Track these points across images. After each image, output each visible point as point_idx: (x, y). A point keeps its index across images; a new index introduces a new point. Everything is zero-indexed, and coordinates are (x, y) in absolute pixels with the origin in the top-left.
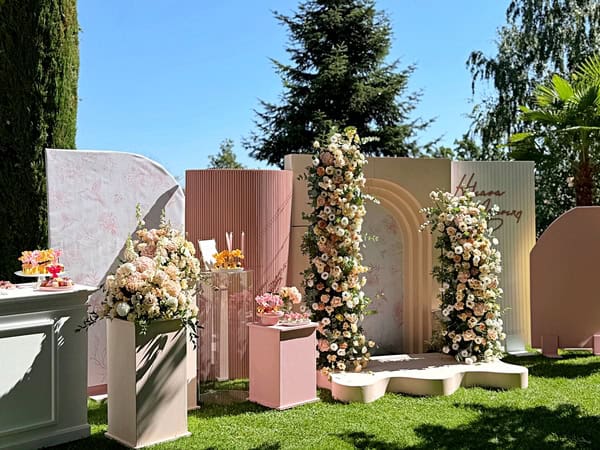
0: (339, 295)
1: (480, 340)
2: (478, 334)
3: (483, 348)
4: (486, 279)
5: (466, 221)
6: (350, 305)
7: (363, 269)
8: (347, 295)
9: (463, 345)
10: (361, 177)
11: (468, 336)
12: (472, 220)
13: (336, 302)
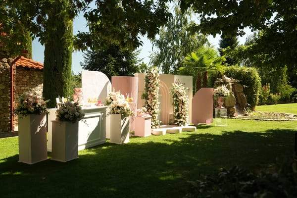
0: (154, 109)
1: (184, 121)
2: (184, 119)
3: (184, 123)
4: (186, 106)
5: (181, 91)
6: (156, 112)
7: (159, 103)
8: (155, 109)
9: (180, 122)
10: (158, 80)
11: (181, 120)
12: (182, 91)
13: (153, 111)
